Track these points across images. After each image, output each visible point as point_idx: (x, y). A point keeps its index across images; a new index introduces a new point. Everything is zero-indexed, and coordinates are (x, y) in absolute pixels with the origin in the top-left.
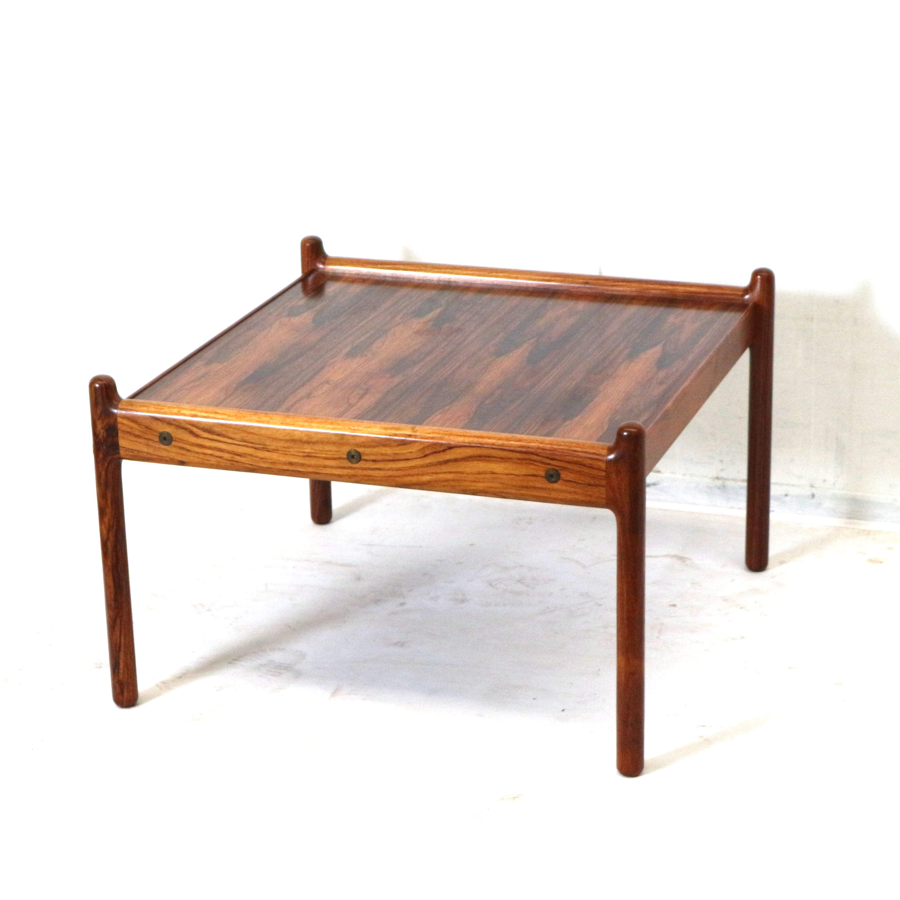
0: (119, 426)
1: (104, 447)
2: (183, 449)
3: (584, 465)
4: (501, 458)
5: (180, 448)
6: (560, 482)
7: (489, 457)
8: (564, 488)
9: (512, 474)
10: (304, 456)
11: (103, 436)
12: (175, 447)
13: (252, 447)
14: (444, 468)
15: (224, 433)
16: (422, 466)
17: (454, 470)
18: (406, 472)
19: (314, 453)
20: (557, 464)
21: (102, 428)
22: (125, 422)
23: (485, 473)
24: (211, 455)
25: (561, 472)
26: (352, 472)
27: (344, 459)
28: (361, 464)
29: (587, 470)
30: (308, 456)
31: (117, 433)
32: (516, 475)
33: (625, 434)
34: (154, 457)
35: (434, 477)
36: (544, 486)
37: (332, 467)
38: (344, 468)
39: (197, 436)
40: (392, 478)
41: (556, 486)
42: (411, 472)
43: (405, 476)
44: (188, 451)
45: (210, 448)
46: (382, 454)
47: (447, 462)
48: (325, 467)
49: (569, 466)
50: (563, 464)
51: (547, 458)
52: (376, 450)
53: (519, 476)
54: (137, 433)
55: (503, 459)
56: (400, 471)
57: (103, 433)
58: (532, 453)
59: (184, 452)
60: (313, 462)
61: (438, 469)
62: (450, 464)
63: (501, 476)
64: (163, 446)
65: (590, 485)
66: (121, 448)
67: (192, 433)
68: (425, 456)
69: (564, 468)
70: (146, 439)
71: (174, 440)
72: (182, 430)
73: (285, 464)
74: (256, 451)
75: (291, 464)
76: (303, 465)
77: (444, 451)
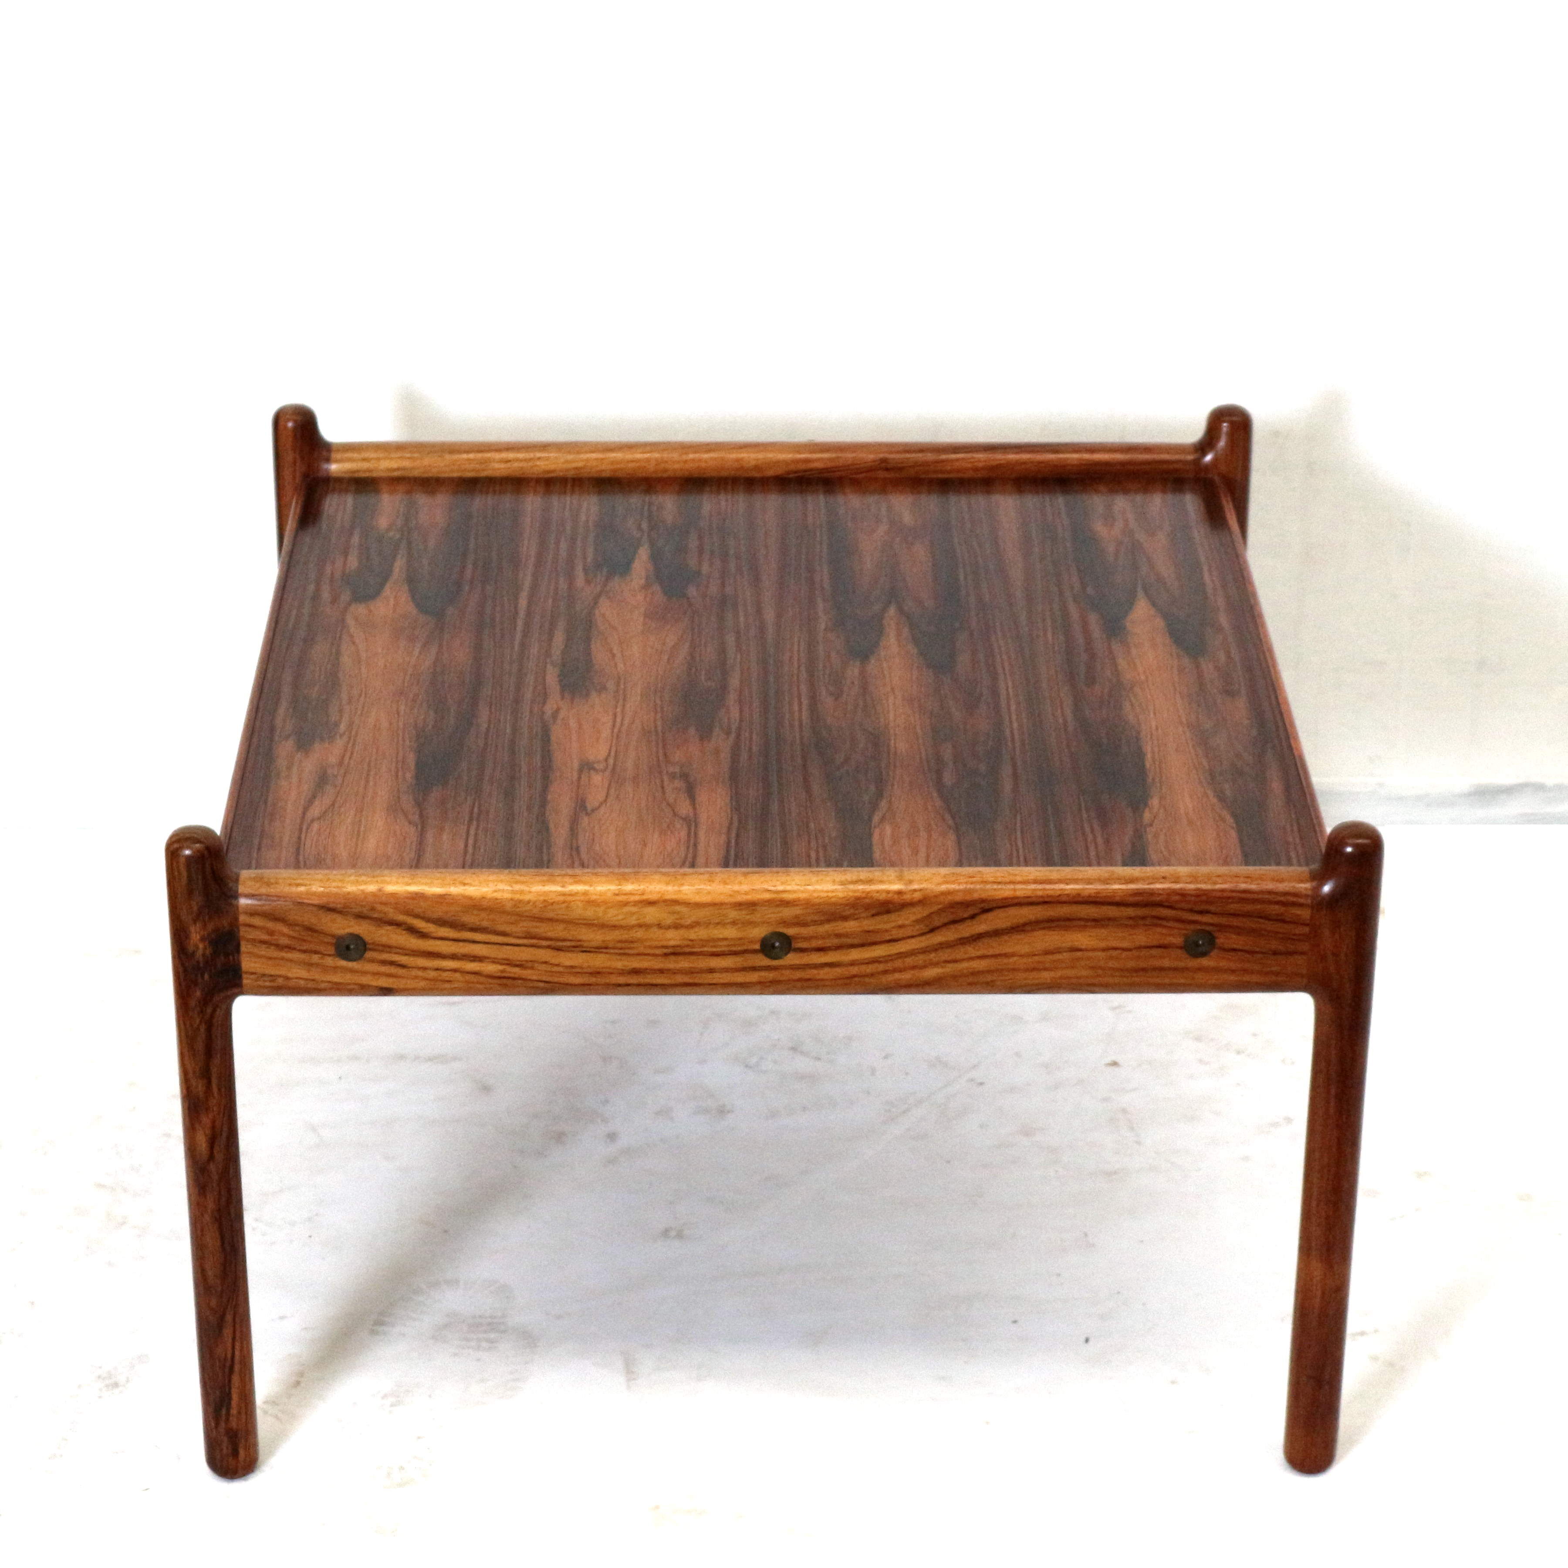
0: (243, 932)
1: (206, 976)
2: (392, 963)
3: (1267, 918)
4: (1095, 920)
5: (384, 962)
6: (1215, 953)
7: (1069, 920)
8: (1223, 964)
9: (1115, 949)
10: (666, 955)
11: (204, 955)
12: (372, 961)
13: (549, 947)
14: (972, 950)
15: (485, 924)
16: (924, 951)
17: (991, 952)
18: (889, 966)
19: (688, 946)
20: (1211, 921)
21: (202, 939)
22: (257, 921)
23: (1058, 951)
24: (455, 971)
25: (1216, 934)
26: (770, 975)
27: (755, 952)
28: (792, 959)
29: (1269, 926)
30: (674, 954)
31: (238, 946)
32: (1124, 949)
33: (1349, 849)
34: (323, 986)
35: (949, 969)
36: (1181, 964)
37: (726, 970)
38: (754, 969)
39: (423, 935)
40: (856, 979)
41: (1205, 962)
42: (898, 964)
43: (886, 972)
44: (403, 966)
45: (454, 957)
46: (838, 936)
47: (979, 937)
48: (711, 971)
49: (1235, 922)
50: (1223, 920)
51: (1191, 911)
52: (827, 927)
53: (1130, 950)
54: (284, 941)
55: (1097, 922)
56: (876, 965)
57: (205, 948)
58: (1160, 905)
59: (393, 970)
60: (684, 963)
61: (959, 953)
62: (986, 940)
63: (1091, 954)
64: (343, 963)
65: (1275, 953)
66: (244, 976)
67: (413, 931)
68: (932, 930)
69: (1221, 927)
70: (305, 951)
71: (370, 950)
72: (389, 928)
73: (622, 972)
74: (555, 953)
75: (636, 972)
76: (661, 971)
77: (973, 917)
